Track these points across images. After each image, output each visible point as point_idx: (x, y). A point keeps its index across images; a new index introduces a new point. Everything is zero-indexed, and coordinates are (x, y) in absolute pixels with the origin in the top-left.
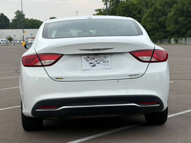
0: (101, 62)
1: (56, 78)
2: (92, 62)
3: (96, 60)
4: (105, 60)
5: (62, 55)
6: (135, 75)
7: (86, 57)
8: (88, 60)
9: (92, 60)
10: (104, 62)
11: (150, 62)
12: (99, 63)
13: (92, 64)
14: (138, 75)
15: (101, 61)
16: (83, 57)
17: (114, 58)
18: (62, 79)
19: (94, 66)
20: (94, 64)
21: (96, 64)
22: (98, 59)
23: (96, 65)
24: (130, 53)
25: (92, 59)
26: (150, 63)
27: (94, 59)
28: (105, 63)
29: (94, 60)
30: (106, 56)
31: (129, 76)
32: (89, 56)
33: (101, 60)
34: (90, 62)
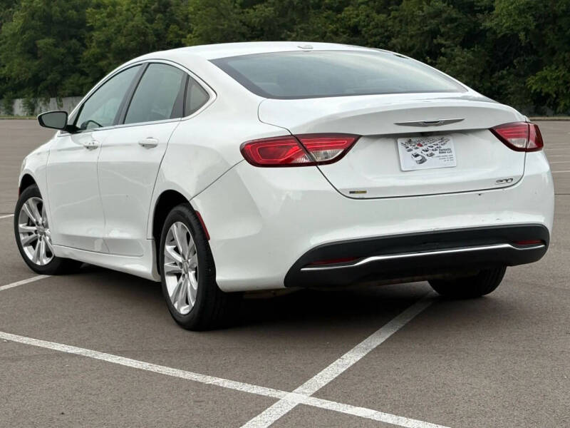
0: (437, 153)
1: (351, 192)
2: (418, 151)
3: (425, 147)
4: (443, 147)
6: (507, 180)
7: (404, 140)
8: (410, 147)
9: (417, 148)
10: (442, 152)
11: (527, 150)
12: (432, 155)
13: (419, 158)
14: (512, 179)
15: (436, 150)
16: (400, 141)
18: (365, 192)
19: (422, 161)
20: (423, 157)
21: (426, 157)
22: (429, 145)
23: (426, 160)
24: (492, 130)
25: (416, 146)
27: (421, 146)
28: (443, 154)
29: (421, 148)
30: (445, 137)
31: (497, 182)
32: (413, 140)
33: (435, 147)
34: (414, 151)
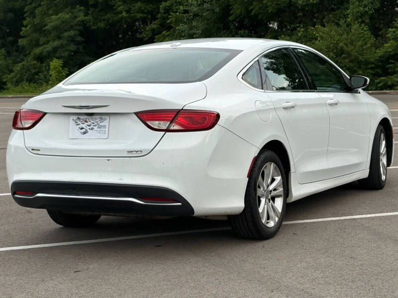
0: (96, 128)
2: (84, 126)
3: (89, 123)
4: (101, 124)
5: (45, 114)
7: (75, 117)
8: (79, 123)
9: (83, 123)
10: (100, 127)
11: (168, 130)
12: (92, 129)
13: (83, 130)
14: (141, 151)
15: (96, 126)
16: (72, 117)
17: (114, 121)
18: (39, 150)
19: (85, 133)
20: (86, 130)
21: (89, 130)
22: (92, 122)
23: (88, 132)
24: (136, 114)
25: (84, 122)
26: (167, 133)
27: (87, 122)
28: (100, 129)
29: (86, 124)
30: (103, 117)
31: (128, 152)
32: (80, 117)
33: (96, 123)
34: (81, 126)
